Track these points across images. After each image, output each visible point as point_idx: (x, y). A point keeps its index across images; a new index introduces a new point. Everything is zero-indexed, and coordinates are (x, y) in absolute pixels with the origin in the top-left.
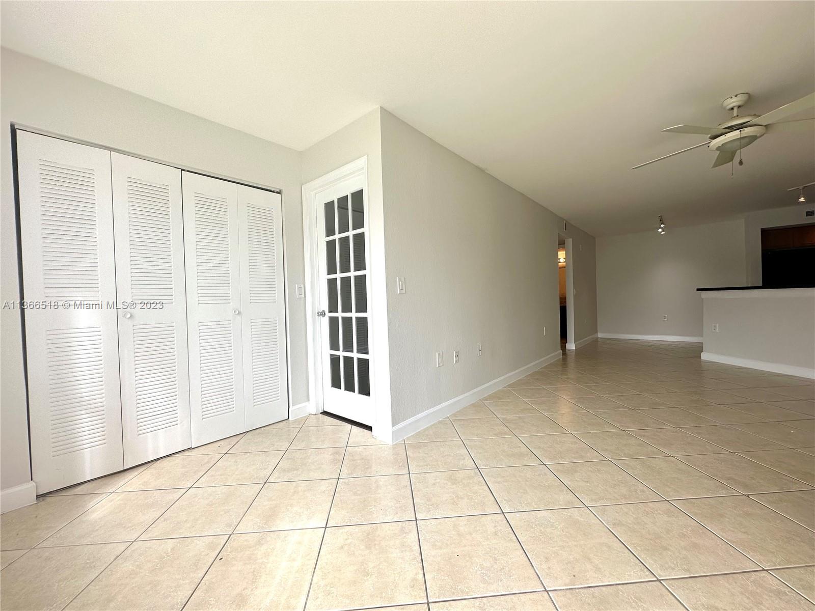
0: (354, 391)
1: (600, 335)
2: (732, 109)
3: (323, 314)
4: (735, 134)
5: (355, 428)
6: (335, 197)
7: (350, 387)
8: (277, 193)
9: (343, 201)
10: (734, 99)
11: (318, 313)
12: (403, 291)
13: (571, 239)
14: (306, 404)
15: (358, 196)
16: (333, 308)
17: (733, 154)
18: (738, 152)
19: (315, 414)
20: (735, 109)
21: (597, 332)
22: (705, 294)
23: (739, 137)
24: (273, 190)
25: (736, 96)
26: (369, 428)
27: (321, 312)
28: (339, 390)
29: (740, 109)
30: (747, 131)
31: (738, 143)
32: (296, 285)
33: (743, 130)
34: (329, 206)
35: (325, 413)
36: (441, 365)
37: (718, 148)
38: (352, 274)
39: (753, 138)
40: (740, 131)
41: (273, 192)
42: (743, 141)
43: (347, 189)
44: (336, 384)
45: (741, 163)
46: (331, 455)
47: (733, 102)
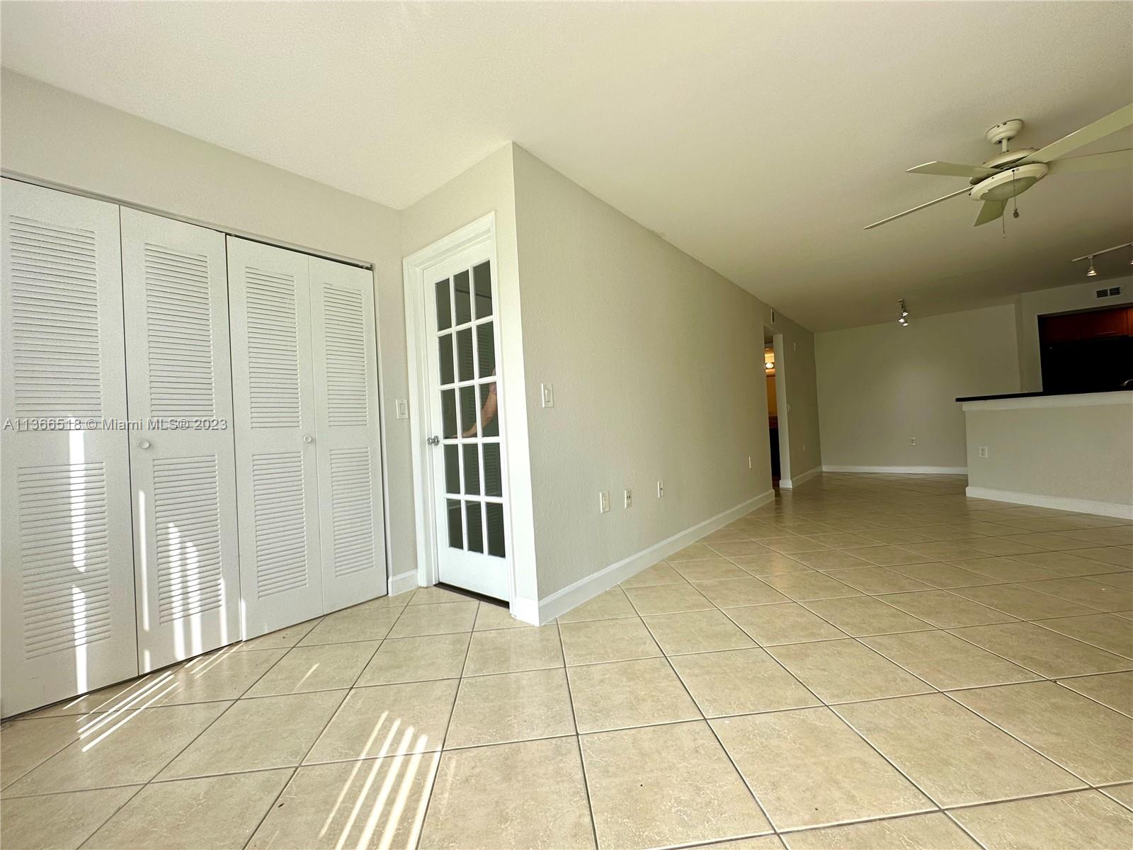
0: (482, 551)
1: (825, 468)
2: (1000, 142)
3: (435, 441)
4: (1007, 175)
5: (485, 606)
6: (450, 273)
7: (476, 546)
8: (367, 268)
9: (462, 278)
10: (1002, 128)
11: (428, 440)
12: (551, 404)
13: (781, 335)
14: (413, 572)
15: (483, 271)
16: (450, 432)
17: (1003, 203)
18: (1011, 200)
19: (427, 588)
20: (1005, 142)
21: (820, 465)
22: (966, 406)
23: (1012, 179)
24: (361, 264)
25: (1005, 124)
26: (505, 604)
27: (433, 438)
28: (461, 550)
29: (1011, 141)
30: (1023, 171)
31: (1011, 188)
32: (397, 401)
33: (1018, 170)
34: (442, 287)
35: (441, 585)
36: (607, 509)
37: (984, 197)
38: (477, 382)
39: (1031, 181)
40: (1013, 171)
41: (362, 267)
42: (1018, 185)
43: (467, 263)
44: (456, 542)
45: (1016, 214)
46: (449, 644)
47: (1001, 132)
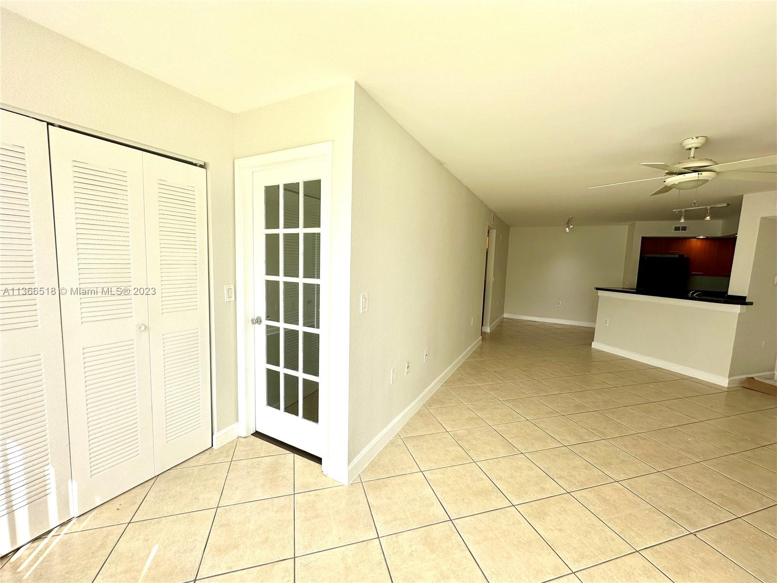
0: (297, 414)
2: (690, 149)
3: (258, 321)
4: (694, 176)
5: (299, 459)
6: (281, 179)
7: (291, 408)
8: (201, 166)
9: (291, 189)
10: (695, 140)
11: (252, 320)
12: (366, 310)
13: (495, 230)
14: (236, 425)
16: (272, 314)
19: (246, 437)
20: (693, 150)
21: (503, 313)
23: (696, 179)
24: (195, 162)
25: (697, 138)
26: (318, 460)
27: (255, 318)
28: (277, 410)
30: (704, 175)
32: (225, 286)
33: (701, 174)
34: (271, 193)
35: (257, 434)
36: (395, 380)
37: (673, 185)
38: (301, 280)
41: (195, 165)
42: (700, 183)
43: (300, 176)
44: (273, 400)
46: (277, 512)
47: (692, 143)
